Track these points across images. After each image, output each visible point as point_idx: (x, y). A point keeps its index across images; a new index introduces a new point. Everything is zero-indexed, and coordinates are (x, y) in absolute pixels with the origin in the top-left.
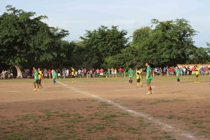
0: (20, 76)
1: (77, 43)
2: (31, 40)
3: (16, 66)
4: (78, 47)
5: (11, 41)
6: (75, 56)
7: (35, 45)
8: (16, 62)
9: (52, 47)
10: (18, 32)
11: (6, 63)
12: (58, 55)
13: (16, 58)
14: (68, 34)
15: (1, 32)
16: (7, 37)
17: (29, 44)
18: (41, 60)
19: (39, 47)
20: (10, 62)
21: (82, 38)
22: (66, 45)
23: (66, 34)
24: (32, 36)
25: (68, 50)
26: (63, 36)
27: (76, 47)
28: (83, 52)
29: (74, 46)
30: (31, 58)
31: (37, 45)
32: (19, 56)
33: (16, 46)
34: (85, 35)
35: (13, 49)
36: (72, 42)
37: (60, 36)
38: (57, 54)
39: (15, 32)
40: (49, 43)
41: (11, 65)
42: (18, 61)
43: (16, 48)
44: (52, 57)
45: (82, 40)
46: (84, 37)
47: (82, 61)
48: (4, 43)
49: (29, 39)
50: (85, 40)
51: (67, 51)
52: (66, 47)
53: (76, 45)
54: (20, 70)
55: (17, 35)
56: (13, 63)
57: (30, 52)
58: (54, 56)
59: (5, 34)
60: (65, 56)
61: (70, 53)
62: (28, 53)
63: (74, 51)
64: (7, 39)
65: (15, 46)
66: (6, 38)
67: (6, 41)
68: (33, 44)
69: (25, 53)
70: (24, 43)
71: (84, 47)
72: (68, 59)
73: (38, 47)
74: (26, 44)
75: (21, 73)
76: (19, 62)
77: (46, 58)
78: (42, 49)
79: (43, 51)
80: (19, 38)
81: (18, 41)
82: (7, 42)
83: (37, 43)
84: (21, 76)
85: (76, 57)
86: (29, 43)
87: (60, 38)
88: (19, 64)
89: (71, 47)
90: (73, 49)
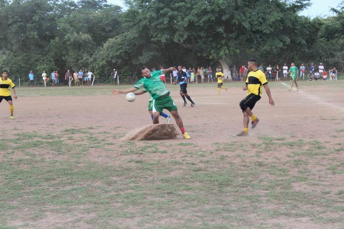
0: (228, 77)
1: (325, 20)
2: (245, 16)
3: (220, 61)
4: (327, 27)
5: (213, 18)
6: (322, 42)
7: (252, 25)
8: (222, 53)
9: (282, 28)
10: (223, 3)
11: (205, 55)
12: (293, 41)
13: (220, 48)
14: (308, 5)
15: (196, 4)
16: (205, 12)
17: (243, 23)
18: (262, 49)
19: (259, 28)
20: (211, 54)
21: (335, 11)
22: (306, 24)
23: (306, 5)
24: (246, 8)
25: (309, 32)
26: (301, 7)
27: (324, 26)
28: (337, 35)
29: (321, 24)
30: (246, 46)
31: (257, 24)
32: (226, 44)
33: (221, 26)
34: (340, 5)
35: (217, 32)
36: (317, 18)
37: (295, 9)
38: (289, 40)
39: (219, 3)
40: (277, 20)
41: (213, 60)
42: (225, 51)
43: (221, 30)
44: (281, 45)
45: (335, 15)
46: (339, 9)
47: (334, 50)
48: (201, 22)
49: (242, 15)
50: (339, 13)
51: (307, 35)
52: (305, 27)
53: (323, 24)
54: (227, 67)
55: (222, 9)
56: (215, 55)
57: (244, 36)
58: (284, 43)
59: (203, 8)
60: (305, 42)
61: (313, 37)
62: (241, 38)
63: (320, 33)
64: (206, 16)
65: (219, 27)
66: (204, 15)
67: (205, 18)
68: (249, 23)
69: (235, 38)
70: (234, 21)
71: (337, 26)
72: (309, 48)
73: (257, 28)
74: (237, 22)
75: (230, 72)
76: (226, 54)
77: (271, 46)
78: (264, 32)
79: (266, 34)
80: (225, 13)
81: (224, 18)
82: (206, 20)
83: (256, 21)
84: (230, 77)
85: (323, 45)
86: (243, 21)
87: (295, 11)
88: (226, 58)
89: (315, 26)
90: (318, 29)
